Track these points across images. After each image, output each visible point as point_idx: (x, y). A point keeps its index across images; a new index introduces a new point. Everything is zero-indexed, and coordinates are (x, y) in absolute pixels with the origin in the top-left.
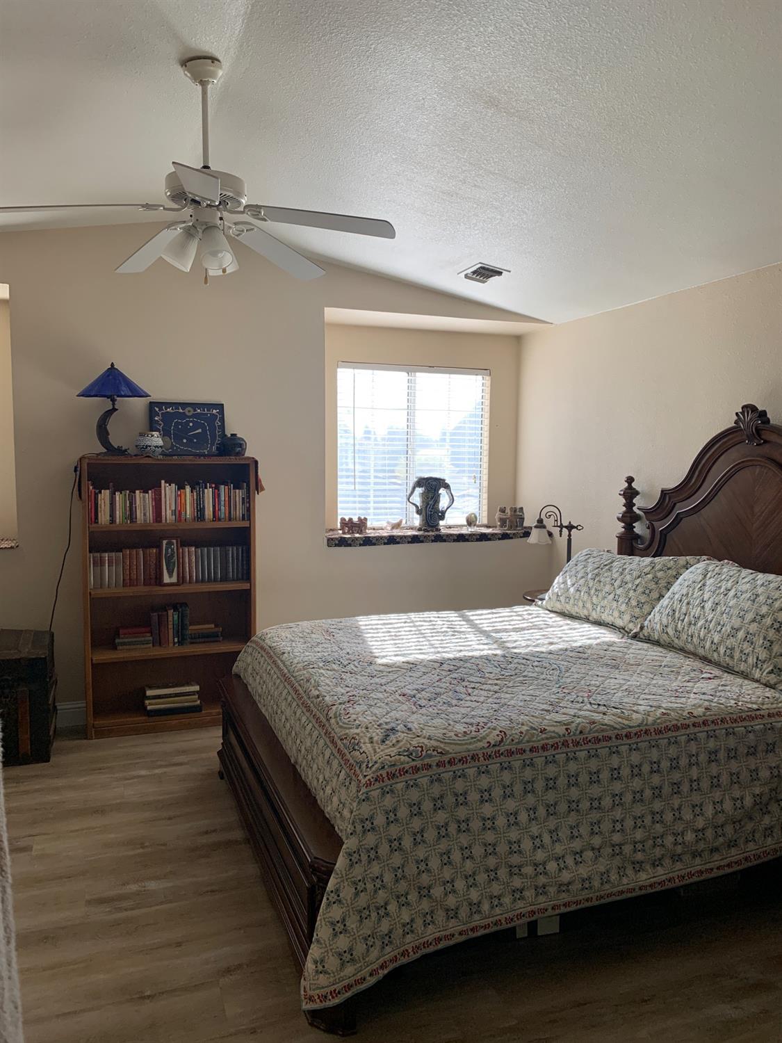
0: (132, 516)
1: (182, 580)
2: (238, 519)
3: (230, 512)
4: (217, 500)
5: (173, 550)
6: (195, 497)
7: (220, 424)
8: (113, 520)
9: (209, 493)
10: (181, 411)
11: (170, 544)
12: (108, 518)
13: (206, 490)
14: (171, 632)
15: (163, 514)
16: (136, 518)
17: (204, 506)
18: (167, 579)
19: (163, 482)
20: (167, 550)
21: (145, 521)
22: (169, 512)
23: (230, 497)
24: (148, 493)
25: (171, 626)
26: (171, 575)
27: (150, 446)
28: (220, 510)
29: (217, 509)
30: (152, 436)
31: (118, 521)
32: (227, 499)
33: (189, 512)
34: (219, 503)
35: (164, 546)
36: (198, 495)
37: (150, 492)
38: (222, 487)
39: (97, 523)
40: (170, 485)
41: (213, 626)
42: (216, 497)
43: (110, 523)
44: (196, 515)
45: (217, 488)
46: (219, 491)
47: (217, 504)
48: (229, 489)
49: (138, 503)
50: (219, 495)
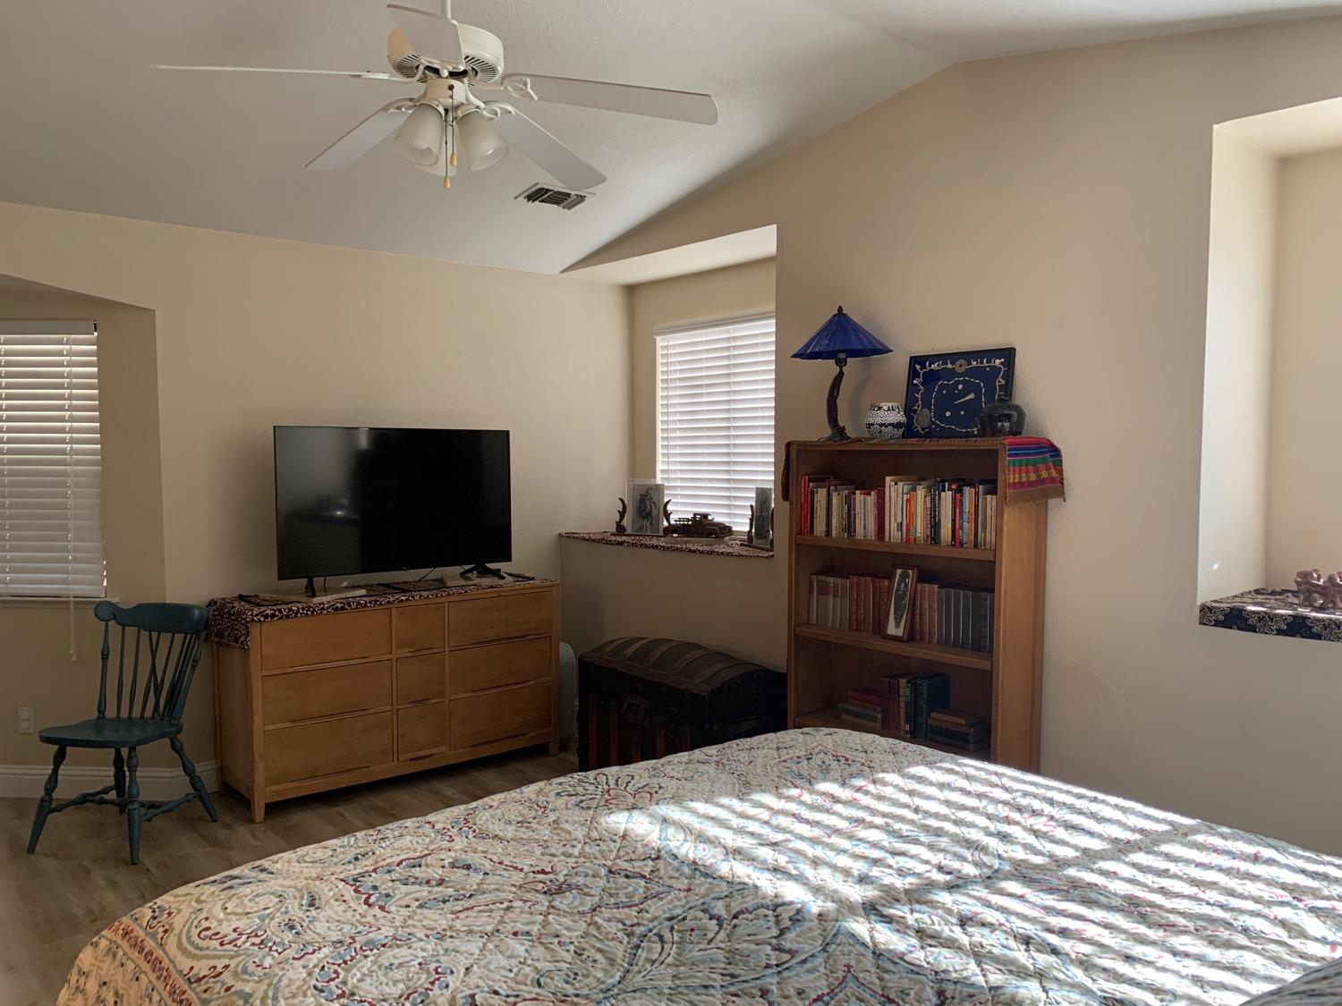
0: (849, 527)
1: (912, 635)
2: (988, 547)
3: (976, 534)
4: (958, 511)
5: (906, 585)
6: (929, 505)
7: (1003, 382)
8: (828, 533)
9: (947, 496)
10: (950, 366)
11: (904, 576)
12: (824, 528)
13: (943, 494)
14: (903, 712)
15: (887, 528)
16: (855, 532)
17: (939, 520)
18: (892, 629)
19: (888, 479)
20: (899, 584)
21: (865, 536)
22: (894, 525)
23: (976, 507)
24: (869, 494)
25: (902, 704)
26: (897, 625)
27: (873, 425)
28: (962, 528)
29: (957, 526)
30: (880, 408)
31: (834, 532)
32: (973, 510)
33: (920, 528)
34: (961, 517)
35: (897, 577)
36: (933, 501)
37: (872, 493)
38: (967, 490)
39: (813, 533)
40: (896, 484)
41: (963, 721)
42: (957, 504)
43: (826, 536)
44: (929, 533)
45: (959, 491)
46: (962, 496)
47: (957, 519)
48: (977, 494)
49: (858, 509)
50: (961, 502)
